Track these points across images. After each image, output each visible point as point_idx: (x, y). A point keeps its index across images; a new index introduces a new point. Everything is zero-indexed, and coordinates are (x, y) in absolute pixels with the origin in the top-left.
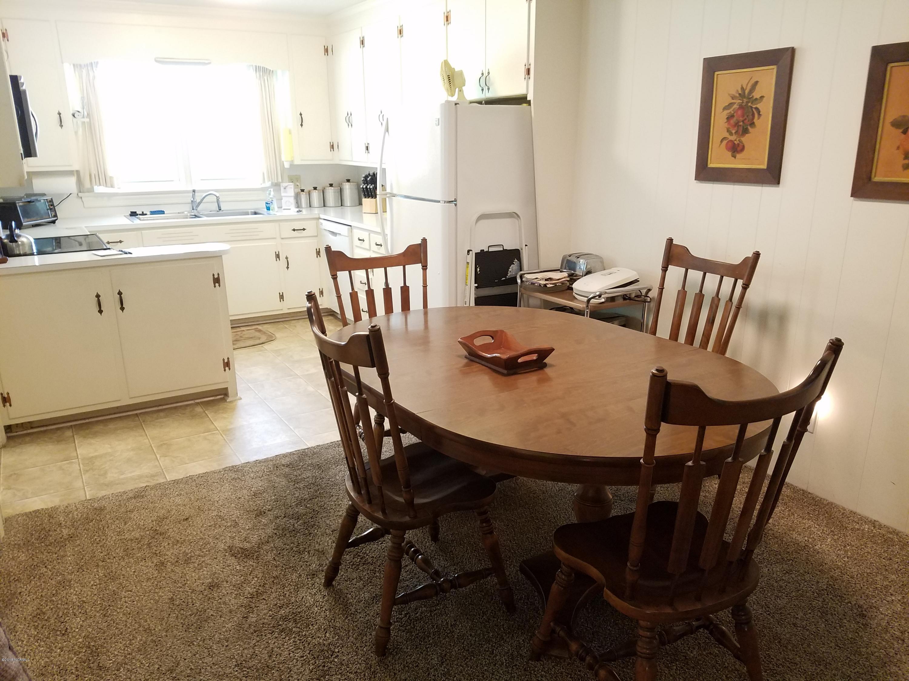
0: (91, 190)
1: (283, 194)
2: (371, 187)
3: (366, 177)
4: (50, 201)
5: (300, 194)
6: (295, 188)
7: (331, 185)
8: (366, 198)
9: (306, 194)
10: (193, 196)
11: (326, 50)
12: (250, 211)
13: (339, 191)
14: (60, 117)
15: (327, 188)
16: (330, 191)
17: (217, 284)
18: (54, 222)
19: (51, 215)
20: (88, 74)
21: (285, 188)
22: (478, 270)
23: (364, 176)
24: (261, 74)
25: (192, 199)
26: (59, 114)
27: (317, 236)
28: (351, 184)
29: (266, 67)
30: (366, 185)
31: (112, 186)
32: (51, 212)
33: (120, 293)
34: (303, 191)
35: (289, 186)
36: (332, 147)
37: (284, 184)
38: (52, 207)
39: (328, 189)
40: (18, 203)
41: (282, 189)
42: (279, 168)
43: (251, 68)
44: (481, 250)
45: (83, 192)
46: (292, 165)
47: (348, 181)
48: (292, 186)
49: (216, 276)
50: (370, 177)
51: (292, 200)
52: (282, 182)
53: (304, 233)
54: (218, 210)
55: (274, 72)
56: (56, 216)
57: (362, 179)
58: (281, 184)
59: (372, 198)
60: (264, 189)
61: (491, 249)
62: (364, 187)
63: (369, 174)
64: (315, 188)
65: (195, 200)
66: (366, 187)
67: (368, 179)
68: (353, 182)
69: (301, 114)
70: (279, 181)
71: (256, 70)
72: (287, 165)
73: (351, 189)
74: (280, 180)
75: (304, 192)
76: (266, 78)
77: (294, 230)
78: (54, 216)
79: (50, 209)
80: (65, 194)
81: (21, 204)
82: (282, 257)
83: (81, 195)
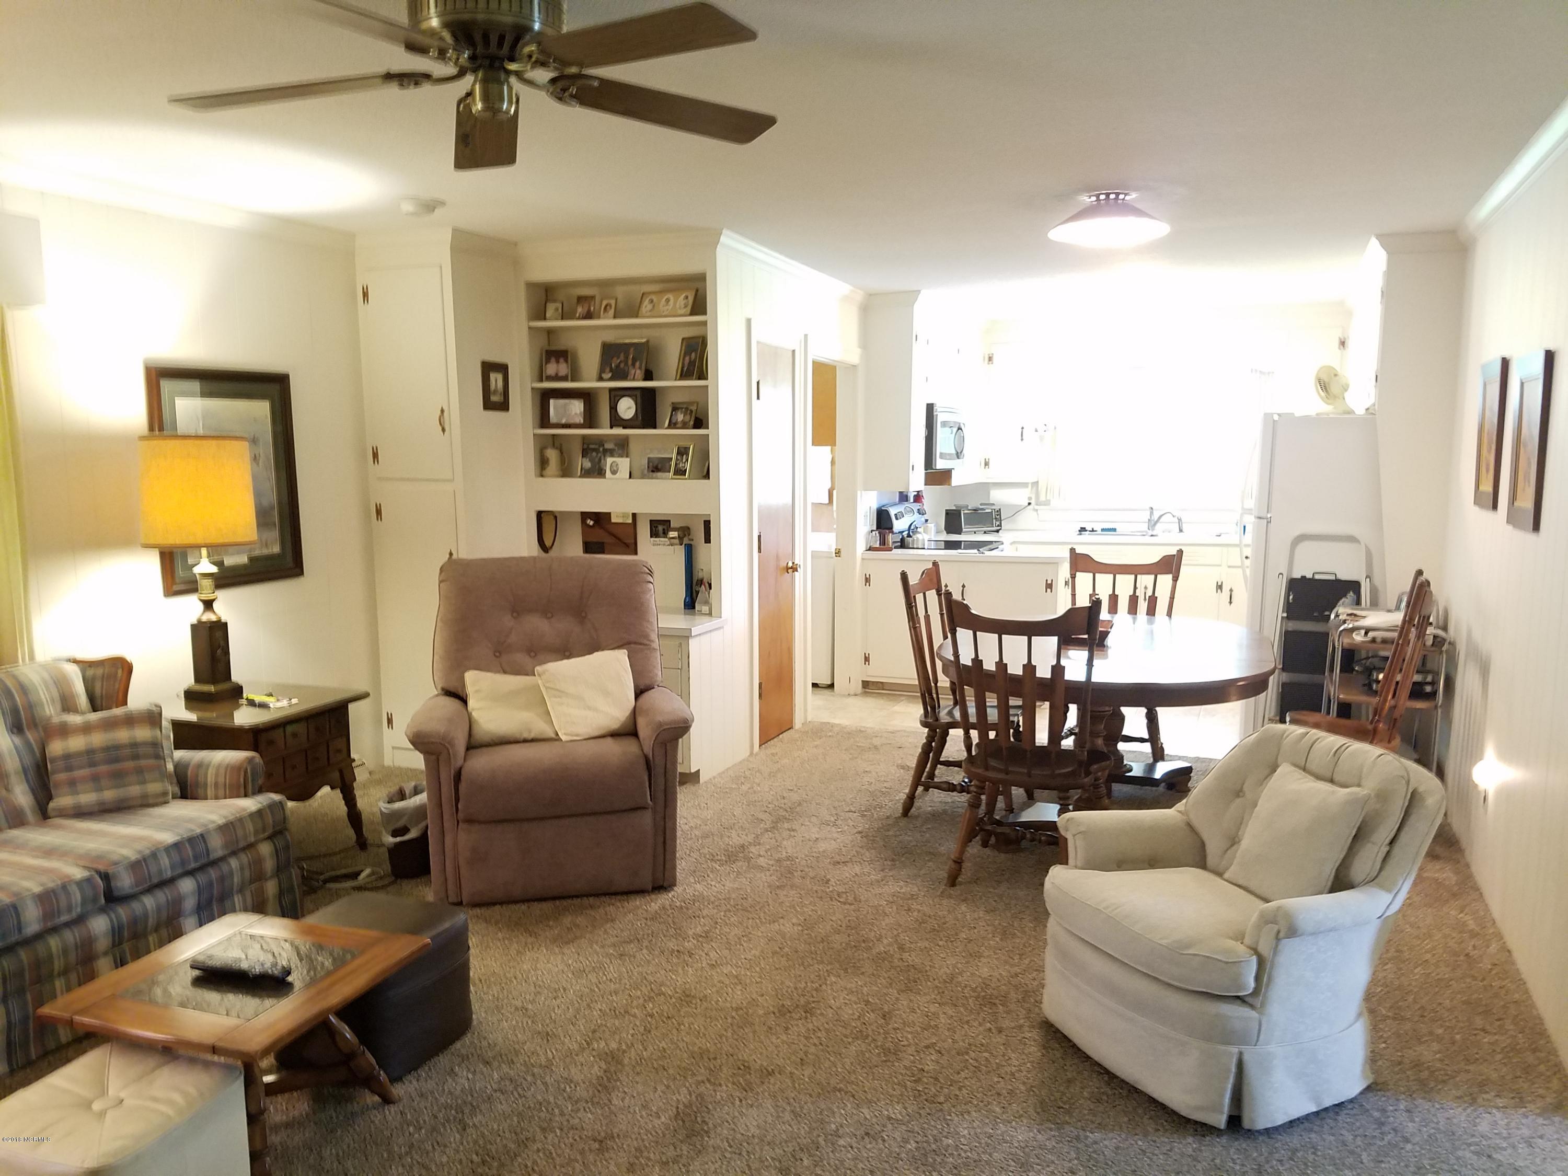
4: (998, 512)
10: (1152, 513)
14: (1022, 430)
17: (1049, 590)
18: (997, 531)
19: (996, 523)
22: (1291, 597)
25: (1149, 518)
32: (996, 521)
33: (964, 586)
38: (998, 517)
40: (964, 510)
44: (1302, 577)
45: (1040, 505)
49: (1049, 582)
54: (1179, 531)
56: (1000, 525)
61: (1317, 577)
65: (1152, 519)
78: (998, 526)
79: (996, 518)
80: (1021, 506)
81: (966, 512)
82: (1226, 589)
83: (1036, 507)
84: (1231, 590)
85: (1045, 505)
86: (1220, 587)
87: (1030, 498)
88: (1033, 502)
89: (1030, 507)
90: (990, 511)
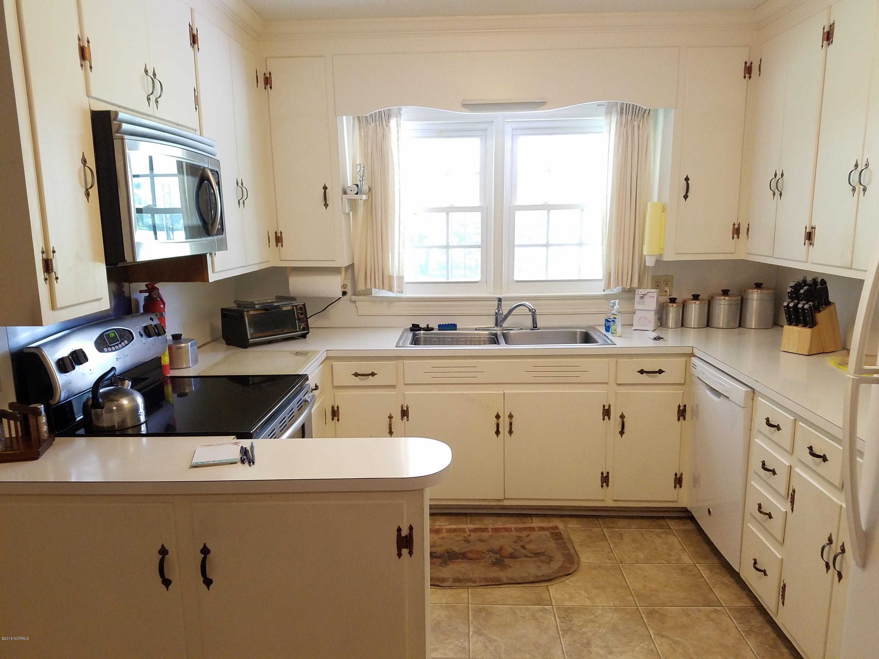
0: (367, 293)
1: (637, 307)
2: (806, 307)
3: (797, 287)
4: (301, 309)
5: (667, 306)
6: (659, 295)
7: (725, 293)
8: (790, 324)
9: (677, 307)
10: (499, 306)
11: (748, 70)
12: (579, 330)
13: (739, 302)
14: (325, 192)
15: (718, 298)
16: (722, 302)
18: (305, 337)
19: (300, 326)
20: (375, 132)
21: (642, 298)
23: (792, 284)
24: (630, 118)
25: (497, 311)
26: (325, 188)
27: (683, 384)
28: (764, 291)
29: (639, 105)
30: (796, 301)
31: (391, 289)
32: (300, 322)
33: (205, 551)
34: (673, 300)
35: (649, 294)
36: (737, 231)
37: (642, 291)
38: (302, 315)
39: (720, 299)
40: (247, 311)
41: (637, 298)
42: (636, 266)
43: (615, 109)
45: (358, 295)
46: (659, 262)
47: (758, 286)
48: (655, 295)
50: (806, 288)
51: (652, 317)
52: (640, 287)
53: (659, 378)
54: (532, 327)
55: (652, 113)
56: (306, 328)
57: (789, 290)
58: (637, 290)
59: (805, 326)
60: (607, 298)
62: (791, 305)
63: (805, 281)
64: (696, 297)
65: (501, 312)
66: (796, 306)
67: (802, 291)
68: (767, 289)
69: (687, 179)
70: (633, 286)
71: (621, 112)
72: (650, 262)
73: (761, 300)
74: (635, 284)
75: (675, 303)
76: (636, 124)
77: (642, 372)
78: (304, 329)
79: (299, 319)
80: (333, 298)
81: (252, 312)
82: (615, 414)
83: (354, 298)
84: (622, 417)
85: (364, 295)
86: (607, 412)
87: (344, 286)
88: (349, 290)
89: (345, 297)
90: (289, 308)
